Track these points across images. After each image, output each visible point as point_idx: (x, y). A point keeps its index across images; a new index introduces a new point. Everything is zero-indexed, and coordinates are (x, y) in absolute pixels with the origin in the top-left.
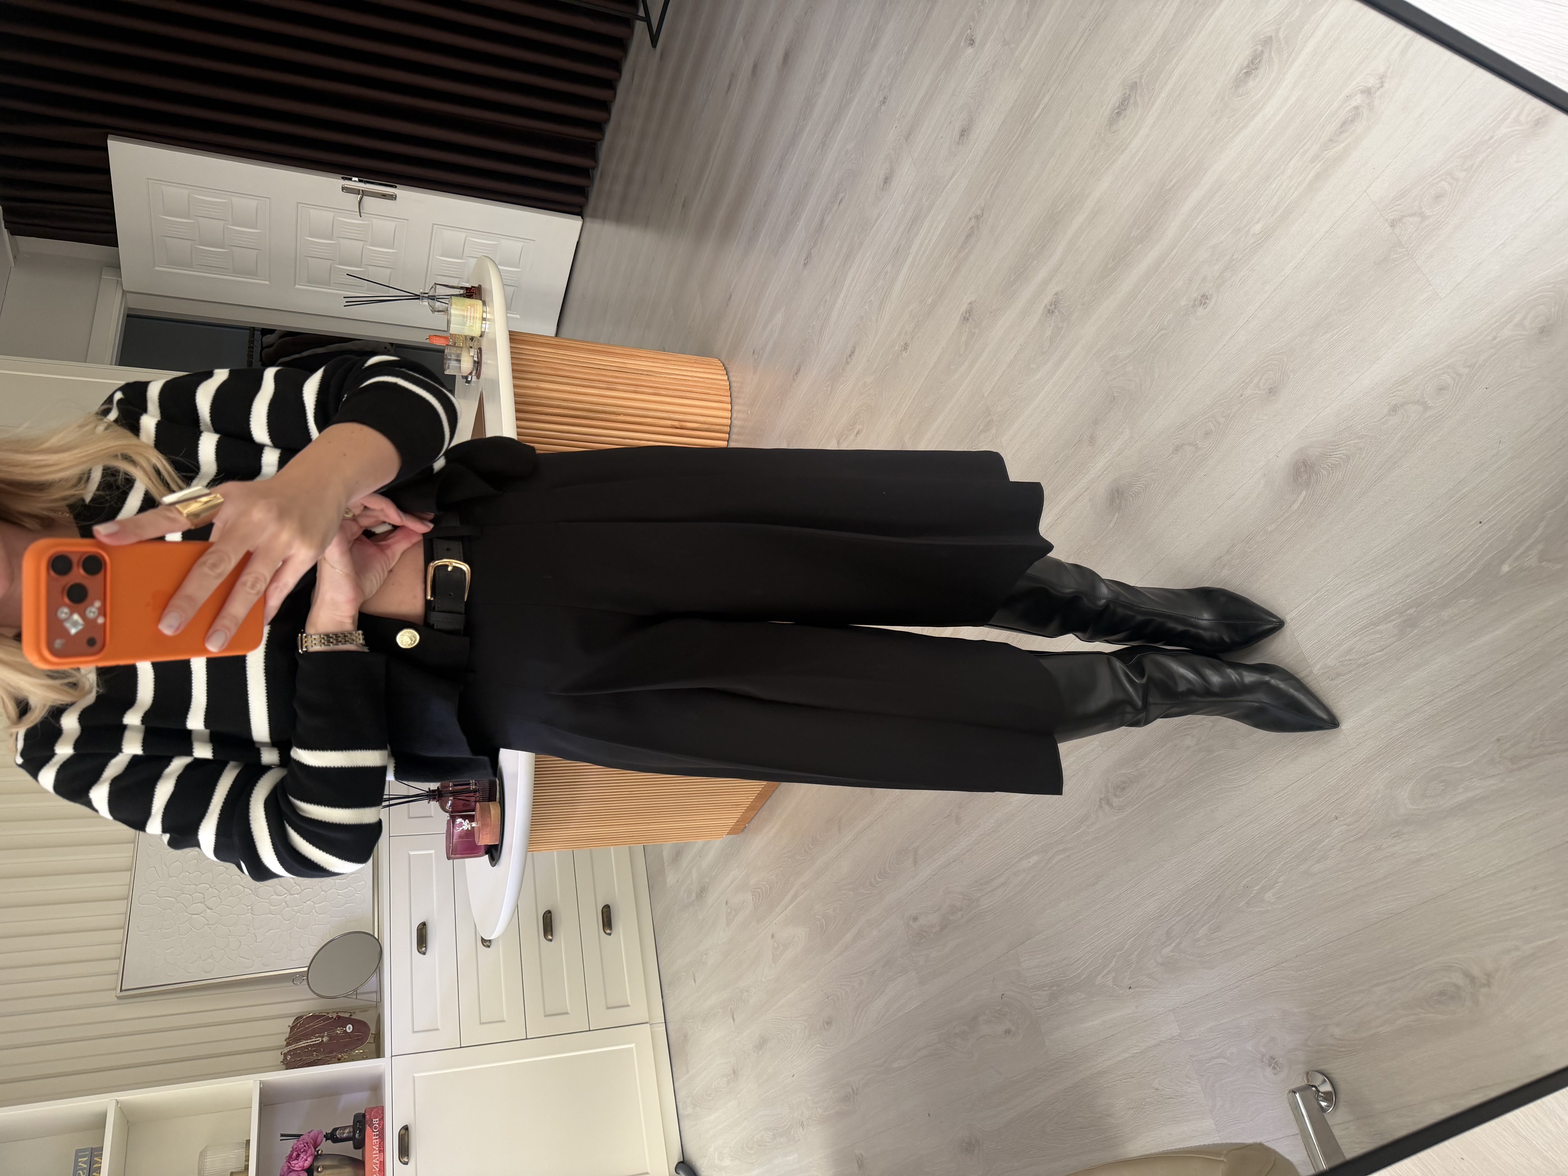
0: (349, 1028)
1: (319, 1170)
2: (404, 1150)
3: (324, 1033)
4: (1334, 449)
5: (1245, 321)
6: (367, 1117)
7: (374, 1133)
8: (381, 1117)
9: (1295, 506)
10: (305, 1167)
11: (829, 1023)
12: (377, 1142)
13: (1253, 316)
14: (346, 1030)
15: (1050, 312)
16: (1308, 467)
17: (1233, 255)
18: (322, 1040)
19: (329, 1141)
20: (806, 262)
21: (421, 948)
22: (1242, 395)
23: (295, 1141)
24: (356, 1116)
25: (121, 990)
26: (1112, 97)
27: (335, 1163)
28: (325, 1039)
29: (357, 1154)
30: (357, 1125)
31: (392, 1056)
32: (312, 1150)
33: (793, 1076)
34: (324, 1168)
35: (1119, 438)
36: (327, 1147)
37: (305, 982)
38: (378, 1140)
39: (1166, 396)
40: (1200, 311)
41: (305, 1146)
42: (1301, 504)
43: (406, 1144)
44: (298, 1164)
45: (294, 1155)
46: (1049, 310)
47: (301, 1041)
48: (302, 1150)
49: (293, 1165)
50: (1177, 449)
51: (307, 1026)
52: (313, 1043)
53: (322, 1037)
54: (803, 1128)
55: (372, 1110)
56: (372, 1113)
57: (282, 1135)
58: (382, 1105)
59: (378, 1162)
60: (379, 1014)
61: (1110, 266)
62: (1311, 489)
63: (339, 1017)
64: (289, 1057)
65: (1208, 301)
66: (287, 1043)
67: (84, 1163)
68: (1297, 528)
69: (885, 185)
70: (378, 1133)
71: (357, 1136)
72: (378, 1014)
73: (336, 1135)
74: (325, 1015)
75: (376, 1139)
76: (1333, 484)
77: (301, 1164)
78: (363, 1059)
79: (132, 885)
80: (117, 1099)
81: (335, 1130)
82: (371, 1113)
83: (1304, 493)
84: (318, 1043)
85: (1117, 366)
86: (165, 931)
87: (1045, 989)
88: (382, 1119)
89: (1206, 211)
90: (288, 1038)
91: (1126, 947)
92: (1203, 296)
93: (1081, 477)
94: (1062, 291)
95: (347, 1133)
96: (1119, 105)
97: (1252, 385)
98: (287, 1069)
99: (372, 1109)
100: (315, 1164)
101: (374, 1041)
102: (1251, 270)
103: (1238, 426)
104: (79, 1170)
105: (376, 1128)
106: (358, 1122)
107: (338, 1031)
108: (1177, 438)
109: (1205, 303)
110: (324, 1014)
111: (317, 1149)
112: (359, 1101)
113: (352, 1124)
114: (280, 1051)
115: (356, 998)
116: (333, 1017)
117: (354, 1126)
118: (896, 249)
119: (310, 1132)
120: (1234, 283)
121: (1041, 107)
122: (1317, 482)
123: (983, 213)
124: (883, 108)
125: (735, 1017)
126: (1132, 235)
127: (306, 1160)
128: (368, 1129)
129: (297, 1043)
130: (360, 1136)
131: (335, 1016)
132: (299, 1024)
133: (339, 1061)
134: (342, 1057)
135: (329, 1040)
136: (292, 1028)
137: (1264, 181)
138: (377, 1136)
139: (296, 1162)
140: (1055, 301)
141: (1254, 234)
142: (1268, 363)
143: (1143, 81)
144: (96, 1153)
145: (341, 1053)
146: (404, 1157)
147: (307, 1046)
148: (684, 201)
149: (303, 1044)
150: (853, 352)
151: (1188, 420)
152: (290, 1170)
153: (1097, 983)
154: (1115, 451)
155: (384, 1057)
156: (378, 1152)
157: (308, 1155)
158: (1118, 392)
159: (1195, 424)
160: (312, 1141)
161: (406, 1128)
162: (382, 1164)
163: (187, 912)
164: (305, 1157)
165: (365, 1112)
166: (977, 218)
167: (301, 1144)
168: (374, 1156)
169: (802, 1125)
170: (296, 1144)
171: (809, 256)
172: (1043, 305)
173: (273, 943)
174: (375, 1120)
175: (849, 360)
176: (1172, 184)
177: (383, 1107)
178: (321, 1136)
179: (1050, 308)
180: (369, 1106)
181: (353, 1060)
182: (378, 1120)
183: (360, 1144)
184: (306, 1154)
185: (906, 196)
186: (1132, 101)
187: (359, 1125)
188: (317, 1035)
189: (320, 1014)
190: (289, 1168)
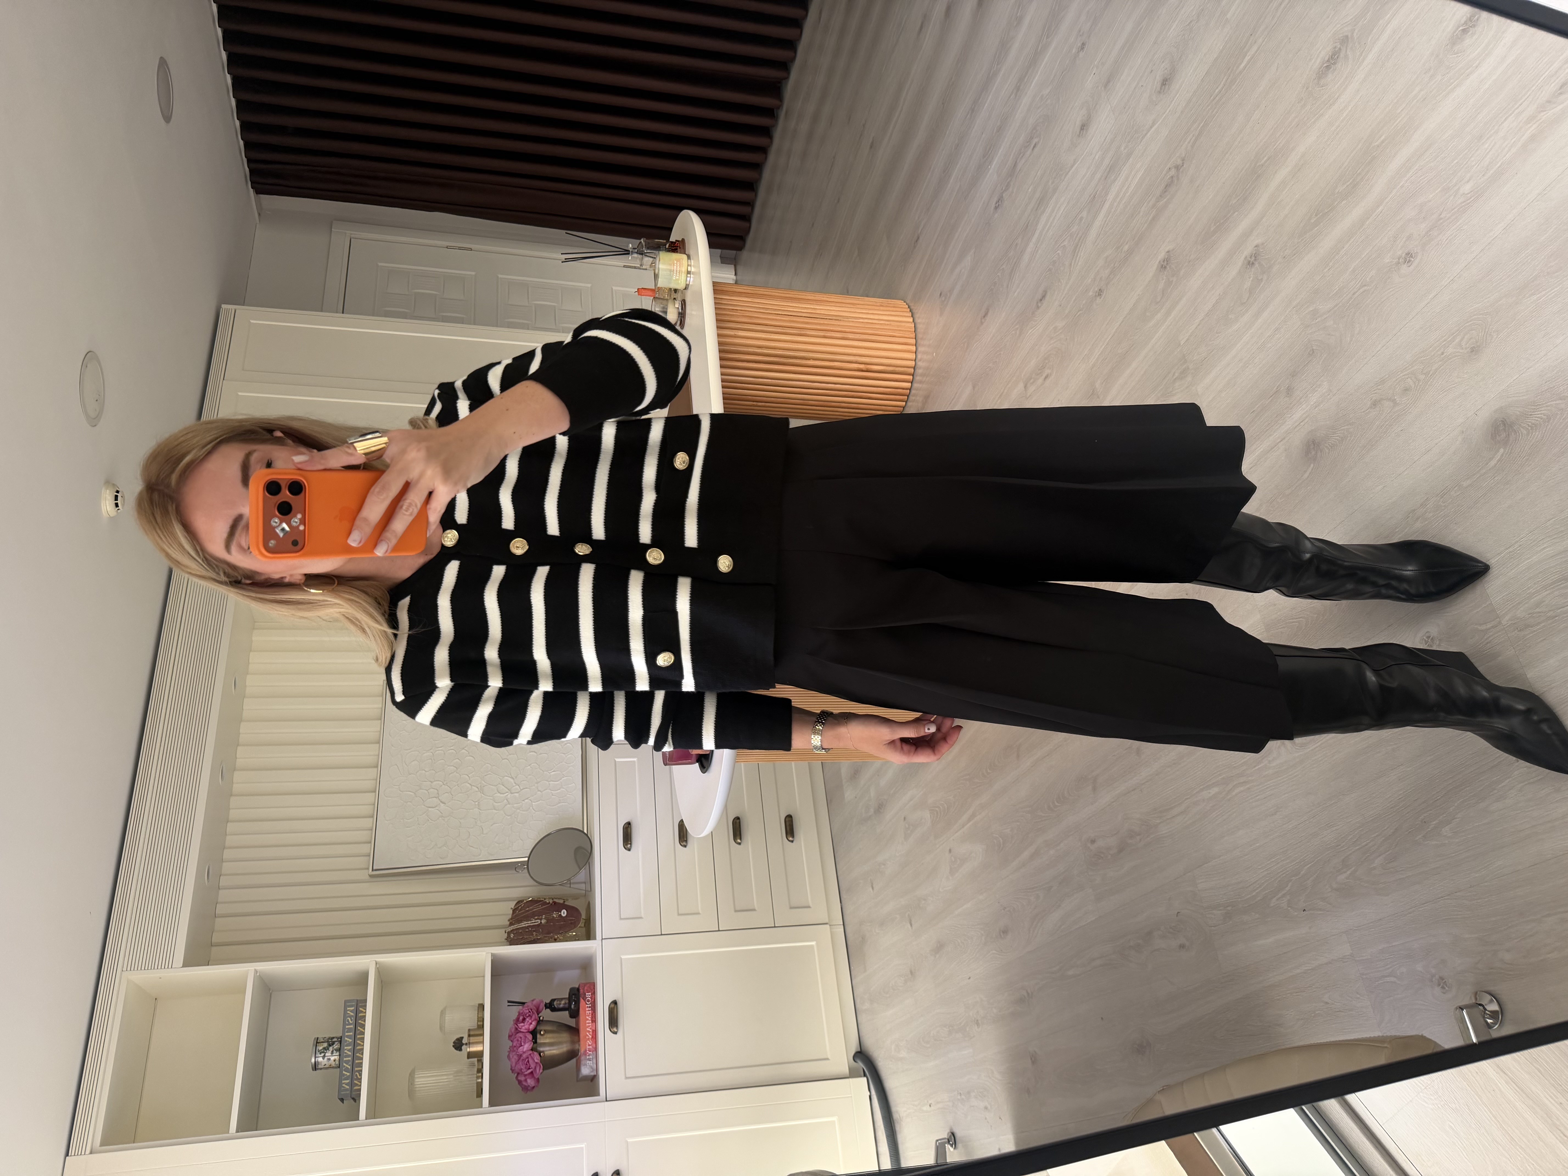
0: (564, 913)
1: (542, 1033)
2: (614, 1022)
3: (542, 916)
4: (1535, 409)
5: (1450, 280)
6: (581, 991)
7: (587, 1005)
8: (593, 992)
9: (1493, 463)
10: (530, 1030)
11: (1005, 932)
12: (590, 1013)
13: (1459, 275)
14: (561, 914)
15: (1250, 264)
16: (1507, 426)
17: (1441, 215)
18: (541, 922)
19: (548, 1010)
20: (997, 205)
21: (627, 845)
22: (1443, 353)
23: (521, 1007)
24: (572, 990)
25: (373, 870)
26: (1322, 51)
27: (554, 1028)
28: (543, 921)
29: (572, 1022)
30: (572, 997)
31: (602, 939)
32: (535, 1016)
33: (969, 978)
34: (546, 1031)
35: (1317, 391)
36: (546, 1014)
37: (526, 871)
38: (590, 1012)
39: (1366, 351)
40: (1404, 269)
41: (530, 1012)
42: (1499, 461)
43: (616, 1017)
44: (525, 1027)
45: (521, 1018)
46: (1249, 262)
47: (522, 922)
48: (527, 1015)
49: (520, 1027)
50: (1375, 404)
51: (528, 909)
52: (533, 924)
53: (541, 919)
54: (978, 1025)
55: (585, 986)
56: (586, 988)
57: (509, 1002)
58: (592, 981)
59: (591, 1030)
60: (589, 903)
61: (1312, 221)
62: (1510, 446)
63: (555, 903)
64: (512, 935)
65: (1413, 259)
66: (510, 923)
67: (351, 1011)
68: (1493, 485)
69: (1082, 132)
70: (590, 1005)
71: (573, 1006)
72: (587, 902)
73: (554, 1005)
74: (543, 901)
75: (589, 1010)
76: (1532, 444)
77: (527, 1027)
78: (576, 940)
79: (378, 780)
80: (376, 960)
81: (553, 1000)
82: (584, 988)
83: (1502, 450)
84: (537, 925)
85: (1317, 320)
86: (407, 820)
87: (1221, 908)
88: (594, 993)
89: (1415, 168)
90: (511, 919)
91: (1302, 873)
92: (1408, 254)
93: (1277, 427)
94: (1263, 244)
95: (563, 1004)
96: (1329, 59)
97: (1454, 343)
98: (510, 945)
99: (585, 984)
100: (538, 1028)
101: (585, 925)
102: (1458, 230)
103: (1438, 383)
104: (348, 1017)
105: (588, 1001)
106: (573, 995)
107: (554, 915)
108: (1376, 393)
109: (1409, 261)
110: (542, 899)
111: (539, 1015)
112: (571, 978)
113: (568, 997)
114: (504, 930)
115: (570, 887)
116: (549, 903)
117: (570, 998)
118: (1092, 196)
119: (533, 1001)
120: (1440, 242)
121: (1247, 58)
122: (1516, 441)
123: (1183, 163)
124: (1081, 54)
125: (913, 923)
126: (1337, 191)
127: (531, 1024)
128: (582, 1000)
129: (519, 923)
130: (575, 1007)
131: (551, 901)
132: (520, 908)
133: (555, 940)
134: (558, 938)
135: (547, 923)
136: (514, 911)
137: (1476, 141)
138: (589, 1008)
139: (522, 1024)
140: (1255, 253)
141: (1463, 194)
142: (1472, 322)
143: (1355, 34)
144: (360, 1004)
145: (557, 934)
146: (614, 1027)
147: (527, 926)
148: (872, 143)
149: (524, 924)
150: (1044, 297)
151: (1387, 376)
152: (517, 1031)
153: (1272, 905)
154: (1312, 403)
155: (595, 939)
156: (591, 1022)
157: (532, 1019)
158: (1317, 345)
159: (1394, 380)
160: (534, 1007)
161: (615, 1003)
162: (595, 1032)
163: (424, 805)
164: (530, 1021)
165: (579, 986)
166: (1177, 168)
167: (526, 1010)
168: (587, 1025)
169: (978, 1024)
170: (522, 1010)
171: (1000, 200)
172: (1243, 257)
173: (497, 835)
174: (588, 994)
175: (1040, 305)
176: (1379, 141)
177: (594, 983)
178: (542, 1006)
179: (1250, 259)
180: (583, 982)
181: (567, 941)
182: (590, 994)
183: (575, 1014)
184: (531, 1019)
185: (1103, 143)
186: (1342, 55)
187: (575, 998)
188: (536, 917)
189: (539, 899)
190: (516, 1029)
